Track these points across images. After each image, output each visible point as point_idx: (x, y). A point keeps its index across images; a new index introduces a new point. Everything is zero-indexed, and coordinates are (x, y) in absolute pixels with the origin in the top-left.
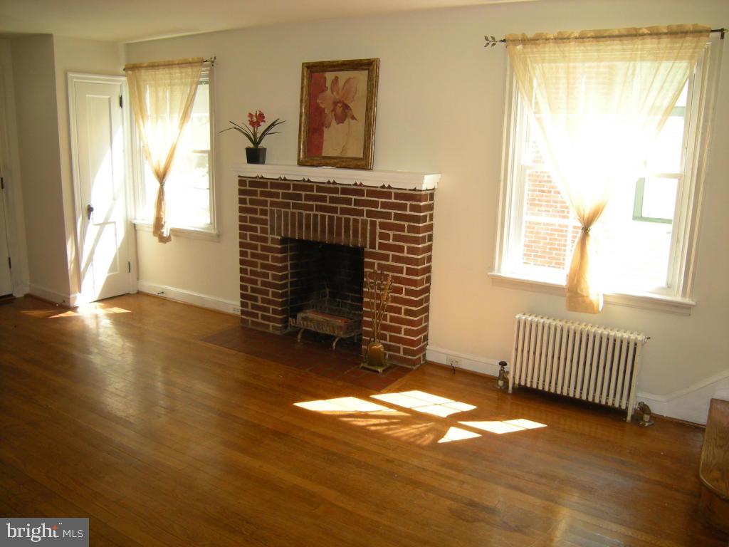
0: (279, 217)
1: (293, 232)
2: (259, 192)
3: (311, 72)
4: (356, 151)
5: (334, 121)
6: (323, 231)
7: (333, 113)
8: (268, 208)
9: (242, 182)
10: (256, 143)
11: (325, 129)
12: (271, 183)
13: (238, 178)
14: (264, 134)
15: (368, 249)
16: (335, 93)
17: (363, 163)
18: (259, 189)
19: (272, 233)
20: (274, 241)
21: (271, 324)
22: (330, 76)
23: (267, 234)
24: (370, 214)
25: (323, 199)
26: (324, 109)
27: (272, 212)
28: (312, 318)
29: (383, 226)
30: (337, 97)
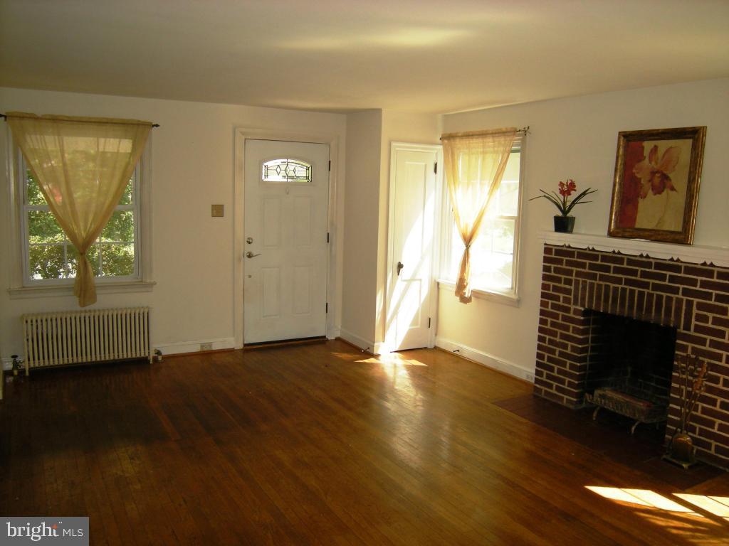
0: (584, 288)
1: (598, 304)
2: (564, 261)
3: (628, 141)
4: (674, 225)
5: (650, 191)
6: (631, 307)
7: (650, 184)
8: (573, 278)
9: (548, 250)
10: (565, 212)
11: (640, 200)
12: (578, 252)
13: (544, 246)
14: (573, 203)
15: (681, 330)
16: (653, 163)
17: (682, 237)
18: (565, 259)
19: (576, 303)
20: (576, 312)
21: (566, 397)
22: (648, 145)
23: (570, 304)
24: (686, 292)
25: (634, 273)
26: (640, 179)
27: (577, 283)
28: (609, 397)
29: (701, 306)
30: (655, 167)
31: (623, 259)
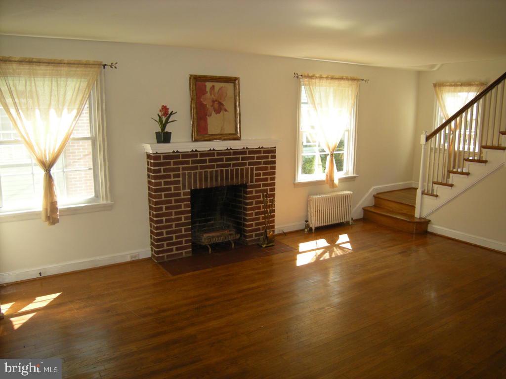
0: (190, 177)
1: (201, 184)
2: (172, 163)
3: (197, 81)
5: (213, 112)
6: (222, 179)
7: (212, 107)
8: (181, 172)
10: (162, 128)
11: (208, 118)
14: (166, 122)
15: (249, 184)
16: (212, 95)
18: (172, 161)
19: (184, 187)
20: (185, 194)
21: (184, 251)
22: (209, 85)
23: (180, 190)
24: (250, 164)
25: (222, 160)
26: (206, 105)
27: (184, 175)
29: (257, 169)
31: (214, 153)
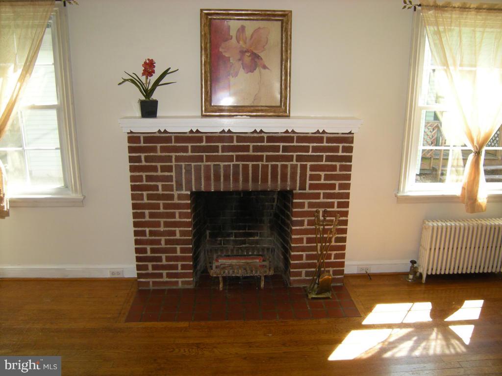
0: (188, 172)
1: (208, 185)
2: (159, 148)
3: (212, 19)
5: (241, 70)
6: (246, 180)
8: (174, 164)
9: (133, 138)
10: (148, 93)
11: (232, 79)
12: (175, 137)
13: (127, 135)
14: (156, 84)
15: (298, 191)
16: (241, 42)
17: (280, 111)
18: (159, 145)
19: (179, 187)
20: (180, 197)
21: (180, 280)
22: (234, 25)
23: (173, 191)
24: (299, 158)
25: (246, 149)
26: (228, 58)
27: (179, 168)
29: (313, 168)
30: (244, 46)
31: (232, 137)
